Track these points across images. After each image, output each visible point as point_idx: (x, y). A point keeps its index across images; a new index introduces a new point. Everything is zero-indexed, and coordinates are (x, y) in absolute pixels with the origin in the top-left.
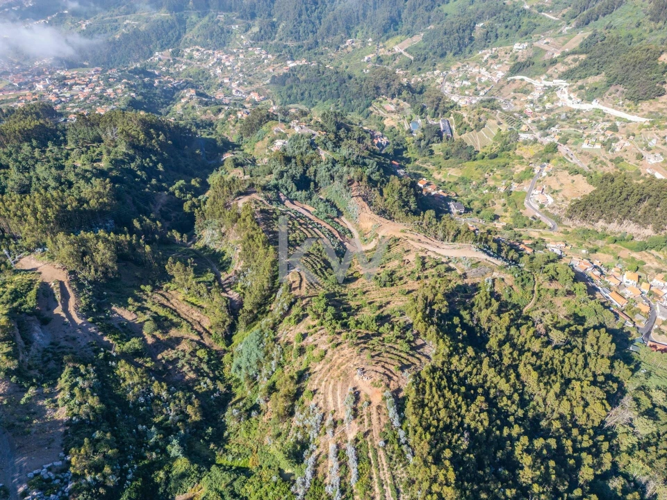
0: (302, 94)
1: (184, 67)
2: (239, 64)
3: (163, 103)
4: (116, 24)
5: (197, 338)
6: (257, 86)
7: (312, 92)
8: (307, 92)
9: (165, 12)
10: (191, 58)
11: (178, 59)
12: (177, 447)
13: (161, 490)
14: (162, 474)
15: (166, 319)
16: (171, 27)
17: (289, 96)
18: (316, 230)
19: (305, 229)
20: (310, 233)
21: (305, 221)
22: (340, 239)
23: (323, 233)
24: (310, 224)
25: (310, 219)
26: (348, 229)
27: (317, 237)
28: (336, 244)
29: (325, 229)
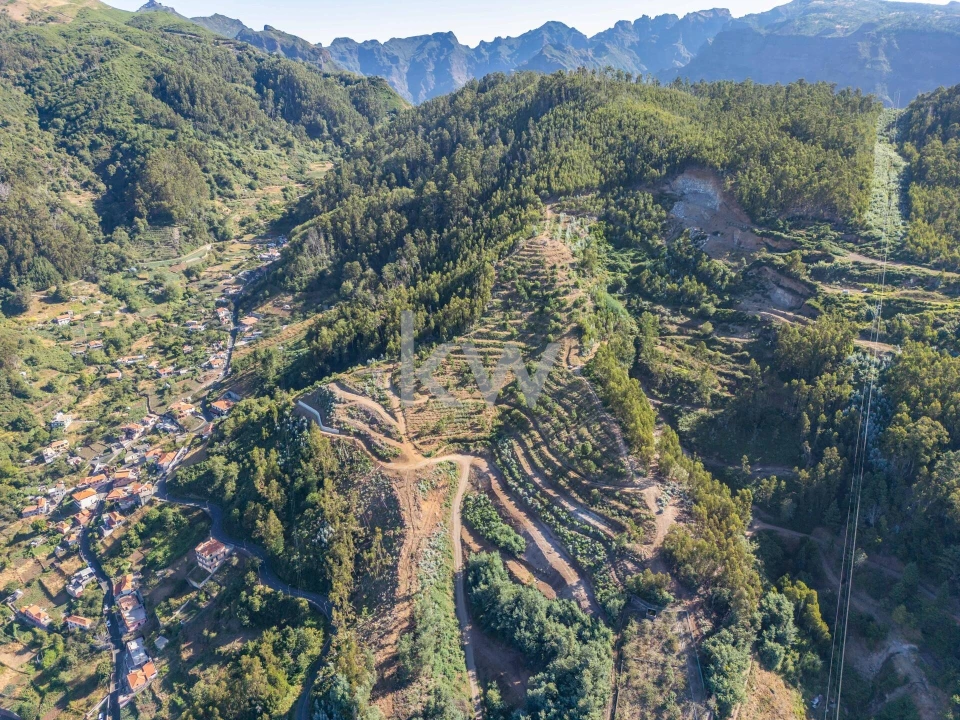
18: (530, 472)
19: (548, 463)
20: (541, 455)
21: (544, 494)
22: (492, 477)
23: (520, 467)
24: (537, 480)
25: (533, 514)
26: (465, 522)
27: (532, 453)
28: (505, 451)
29: (513, 484)
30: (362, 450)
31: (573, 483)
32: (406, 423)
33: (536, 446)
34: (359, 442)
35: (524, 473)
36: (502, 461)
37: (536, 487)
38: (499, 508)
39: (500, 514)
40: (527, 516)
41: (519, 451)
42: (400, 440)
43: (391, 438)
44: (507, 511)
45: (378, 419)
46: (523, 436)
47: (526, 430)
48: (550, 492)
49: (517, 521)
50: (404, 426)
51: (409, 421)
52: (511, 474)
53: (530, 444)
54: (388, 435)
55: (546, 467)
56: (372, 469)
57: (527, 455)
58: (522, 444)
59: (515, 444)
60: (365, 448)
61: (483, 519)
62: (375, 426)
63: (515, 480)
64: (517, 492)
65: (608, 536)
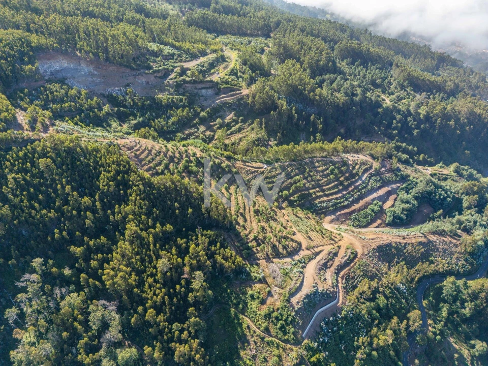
5: (216, 138)
13: (126, 119)
15: (230, 129)
18: (340, 195)
19: (335, 187)
20: (329, 189)
21: (353, 191)
22: (339, 213)
23: (337, 199)
25: (361, 197)
26: (366, 226)
27: (328, 193)
28: (324, 205)
29: (346, 203)
30: (350, 270)
31: (347, 179)
32: (323, 246)
33: (323, 191)
34: (342, 273)
35: (341, 197)
36: (331, 207)
37: (349, 193)
38: (360, 210)
39: (362, 210)
40: (362, 200)
41: (325, 198)
42: (339, 247)
43: (338, 252)
44: (361, 207)
45: (323, 261)
46: (314, 196)
47: (310, 194)
48: (350, 189)
49: (366, 203)
50: (325, 247)
51: (321, 244)
52: (340, 203)
53: (320, 194)
54: (336, 254)
55: (338, 188)
56: (364, 260)
58: (319, 197)
59: (317, 201)
60: (347, 268)
61: (365, 218)
62: (329, 264)
63: (343, 202)
64: (351, 202)
65: (370, 174)
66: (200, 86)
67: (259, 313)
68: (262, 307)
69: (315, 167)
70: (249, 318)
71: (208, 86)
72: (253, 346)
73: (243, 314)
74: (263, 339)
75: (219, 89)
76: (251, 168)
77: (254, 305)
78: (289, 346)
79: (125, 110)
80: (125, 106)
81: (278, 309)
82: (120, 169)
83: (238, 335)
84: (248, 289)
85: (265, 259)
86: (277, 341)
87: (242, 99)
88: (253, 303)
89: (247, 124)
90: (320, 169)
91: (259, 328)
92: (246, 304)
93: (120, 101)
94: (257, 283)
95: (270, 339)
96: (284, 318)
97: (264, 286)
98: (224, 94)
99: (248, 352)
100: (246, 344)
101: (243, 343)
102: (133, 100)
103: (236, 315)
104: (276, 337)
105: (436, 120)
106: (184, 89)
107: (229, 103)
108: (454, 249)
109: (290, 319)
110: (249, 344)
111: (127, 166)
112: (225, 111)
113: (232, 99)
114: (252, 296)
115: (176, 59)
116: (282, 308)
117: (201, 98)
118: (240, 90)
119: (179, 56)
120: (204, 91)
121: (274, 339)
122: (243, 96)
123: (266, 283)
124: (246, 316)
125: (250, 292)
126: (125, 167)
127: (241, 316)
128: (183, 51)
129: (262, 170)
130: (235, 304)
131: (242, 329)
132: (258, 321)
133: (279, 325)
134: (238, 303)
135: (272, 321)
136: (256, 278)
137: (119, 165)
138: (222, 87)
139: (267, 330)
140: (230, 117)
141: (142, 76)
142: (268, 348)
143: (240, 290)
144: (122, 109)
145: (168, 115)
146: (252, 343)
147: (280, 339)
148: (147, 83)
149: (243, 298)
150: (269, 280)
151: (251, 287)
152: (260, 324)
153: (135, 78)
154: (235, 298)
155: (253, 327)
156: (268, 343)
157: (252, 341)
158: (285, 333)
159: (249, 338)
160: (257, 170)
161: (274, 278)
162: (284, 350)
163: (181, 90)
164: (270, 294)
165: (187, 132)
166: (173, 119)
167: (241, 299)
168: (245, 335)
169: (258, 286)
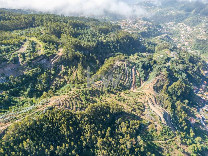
0: (202, 48)
1: (175, 28)
2: (192, 32)
3: (153, 36)
4: (168, 12)
5: (67, 80)
6: (190, 40)
7: (206, 48)
8: (204, 48)
9: (183, 11)
10: (179, 26)
11: (175, 25)
12: (29, 90)
13: (20, 94)
14: (22, 92)
15: (68, 74)
16: (182, 16)
17: (197, 47)
18: (127, 79)
19: (124, 77)
20: (124, 78)
21: (128, 75)
22: (132, 85)
23: (128, 80)
24: (128, 77)
25: (132, 76)
26: (141, 85)
27: (124, 80)
28: (127, 85)
29: (131, 80)
30: (158, 101)
31: (124, 72)
33: (123, 80)
34: (158, 104)
36: (129, 84)
38: (135, 80)
41: (126, 82)
42: (148, 96)
46: (122, 83)
47: (121, 83)
49: (134, 77)
51: (145, 98)
53: (123, 81)
54: (151, 99)
57: (125, 81)
58: (124, 83)
59: (125, 84)
61: (138, 82)
62: (153, 103)
65: (126, 67)
66: (39, 59)
67: (158, 135)
68: (157, 132)
69: (114, 73)
70: (156, 140)
71: (42, 58)
72: (165, 148)
73: (153, 140)
74: (166, 143)
75: (48, 57)
76: (98, 85)
77: (154, 134)
78: (174, 138)
79: (14, 89)
80: (12, 87)
81: (163, 129)
82: (67, 118)
83: (157, 149)
84: (148, 130)
85: (141, 115)
86: (171, 139)
87: (61, 58)
88: (153, 134)
89: (71, 68)
90: (116, 72)
91: (162, 141)
92: (151, 136)
93: (7, 86)
94: (148, 126)
95: (168, 141)
96: (167, 130)
97: (151, 125)
98: (51, 59)
99: (165, 152)
100: (163, 150)
101: (161, 151)
102: (15, 82)
103: (151, 143)
104: (169, 139)
105: (121, 41)
106: (33, 64)
107: (58, 62)
108: (164, 78)
109: (169, 129)
110: (164, 149)
111: (70, 114)
112: (59, 67)
113: (58, 59)
114: (152, 132)
115: (12, 50)
116: (163, 127)
117: (44, 65)
118: (57, 54)
119: (12, 48)
120: (42, 61)
121: (169, 140)
122: (61, 56)
123: (151, 123)
124: (154, 140)
125: (150, 131)
126: (68, 115)
127: (153, 142)
128: (12, 45)
129: (102, 83)
130: (148, 139)
131: (157, 146)
132: (160, 138)
133: (168, 134)
134: (149, 138)
135: (165, 134)
136: (147, 124)
137: (65, 116)
138: (49, 56)
139: (165, 139)
140: (63, 68)
141: (7, 66)
142: (170, 144)
143: (145, 133)
144: (12, 89)
145: (39, 80)
146: (164, 148)
147: (171, 138)
148: (12, 69)
149: (149, 135)
150: (151, 121)
151: (148, 128)
152: (162, 139)
153: (3, 69)
154: (146, 137)
155: (160, 142)
156: (169, 143)
157: (163, 147)
158: (171, 135)
159: (162, 147)
160: (100, 84)
161: (152, 119)
162: (175, 141)
163: (33, 65)
164: (156, 126)
165: (54, 84)
166: (43, 81)
167: (148, 136)
168: (159, 147)
169: (149, 126)
